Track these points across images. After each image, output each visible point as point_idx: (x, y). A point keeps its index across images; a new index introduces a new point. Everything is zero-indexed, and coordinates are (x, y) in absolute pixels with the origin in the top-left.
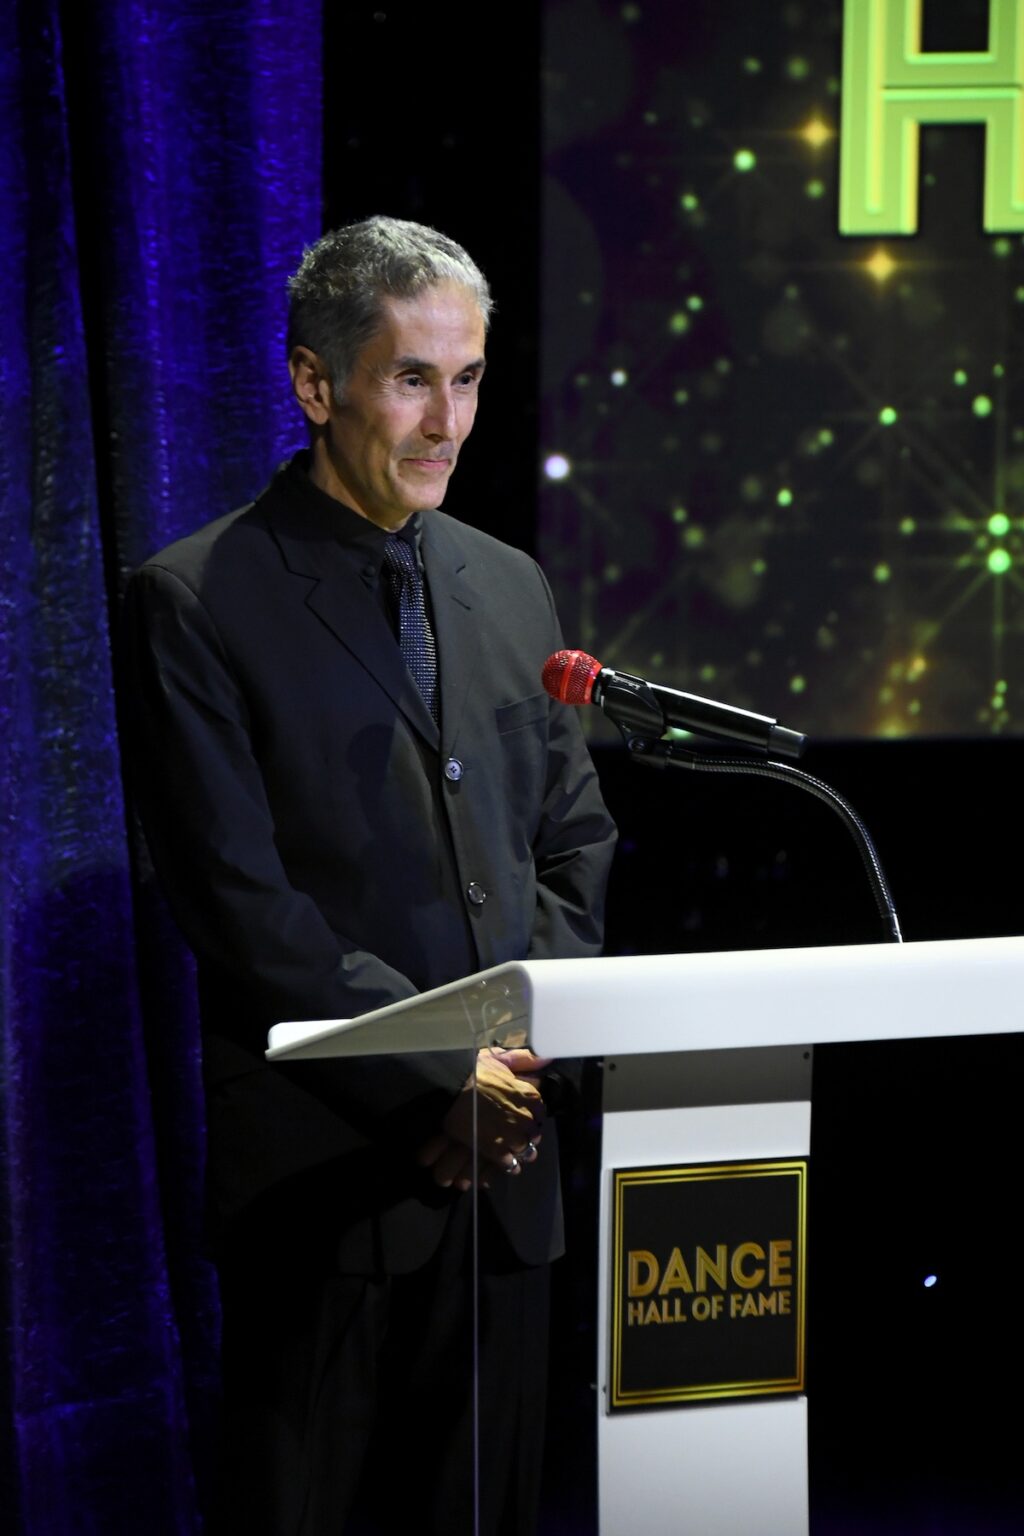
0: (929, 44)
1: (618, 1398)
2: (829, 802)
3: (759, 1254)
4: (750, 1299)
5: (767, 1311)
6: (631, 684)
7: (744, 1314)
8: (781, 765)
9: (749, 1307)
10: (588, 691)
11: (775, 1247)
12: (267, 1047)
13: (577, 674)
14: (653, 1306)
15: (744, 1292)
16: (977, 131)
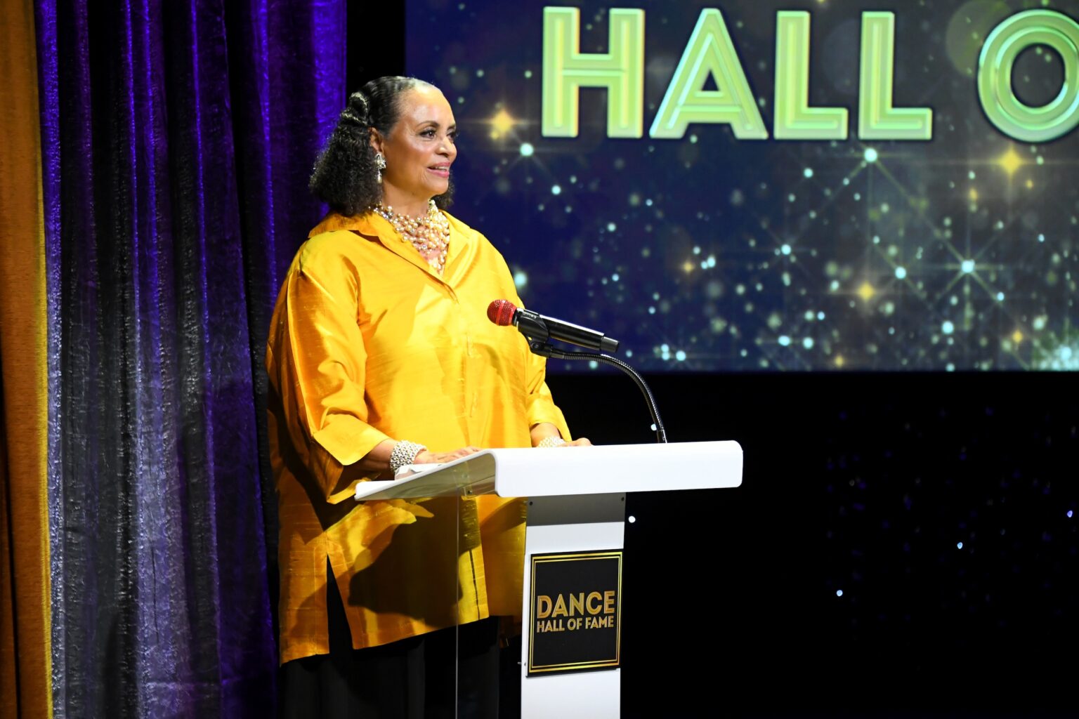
0: (584, 49)
1: (532, 669)
2: (631, 375)
3: (600, 598)
4: (595, 619)
5: (603, 626)
6: (532, 316)
7: (592, 627)
8: (607, 356)
9: (594, 624)
10: (510, 319)
11: (607, 594)
13: (505, 311)
14: (549, 623)
15: (592, 616)
16: (604, 90)
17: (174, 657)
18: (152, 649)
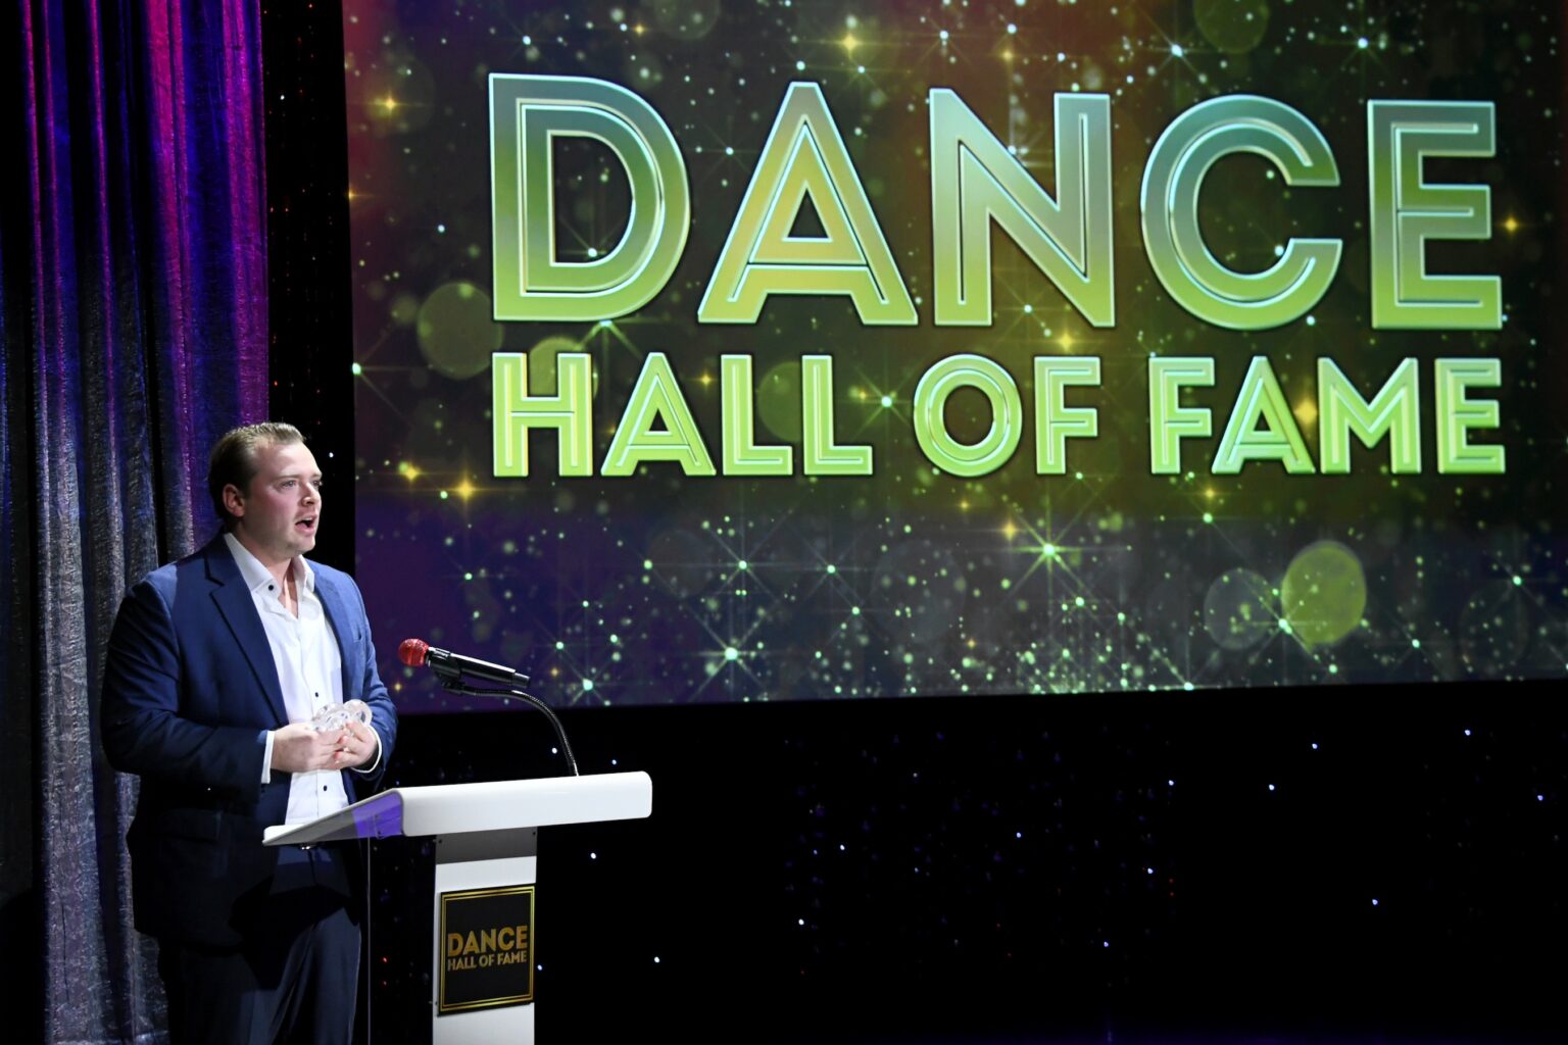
0: (530, 394)
1: (443, 1008)
2: (542, 710)
3: (512, 933)
4: (507, 956)
5: (515, 961)
6: (443, 654)
7: (504, 963)
8: (520, 693)
9: (507, 960)
10: (422, 658)
11: (519, 929)
12: (263, 838)
13: (416, 651)
15: (505, 952)
16: (554, 431)
17: (85, 1015)
18: (62, 1006)
